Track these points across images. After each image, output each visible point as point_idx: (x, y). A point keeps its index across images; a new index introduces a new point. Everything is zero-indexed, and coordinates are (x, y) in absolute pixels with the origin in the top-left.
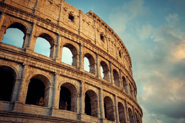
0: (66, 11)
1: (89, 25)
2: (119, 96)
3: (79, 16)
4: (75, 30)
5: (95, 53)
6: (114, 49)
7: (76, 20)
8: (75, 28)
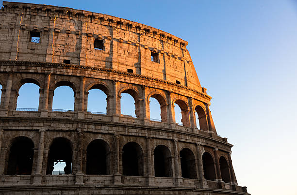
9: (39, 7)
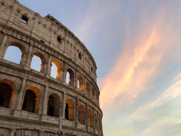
0: (19, 12)
1: (45, 27)
2: (68, 93)
3: (34, 18)
4: (27, 31)
5: (47, 53)
6: (73, 51)
7: (31, 22)
8: (27, 29)
9: (62, 26)
